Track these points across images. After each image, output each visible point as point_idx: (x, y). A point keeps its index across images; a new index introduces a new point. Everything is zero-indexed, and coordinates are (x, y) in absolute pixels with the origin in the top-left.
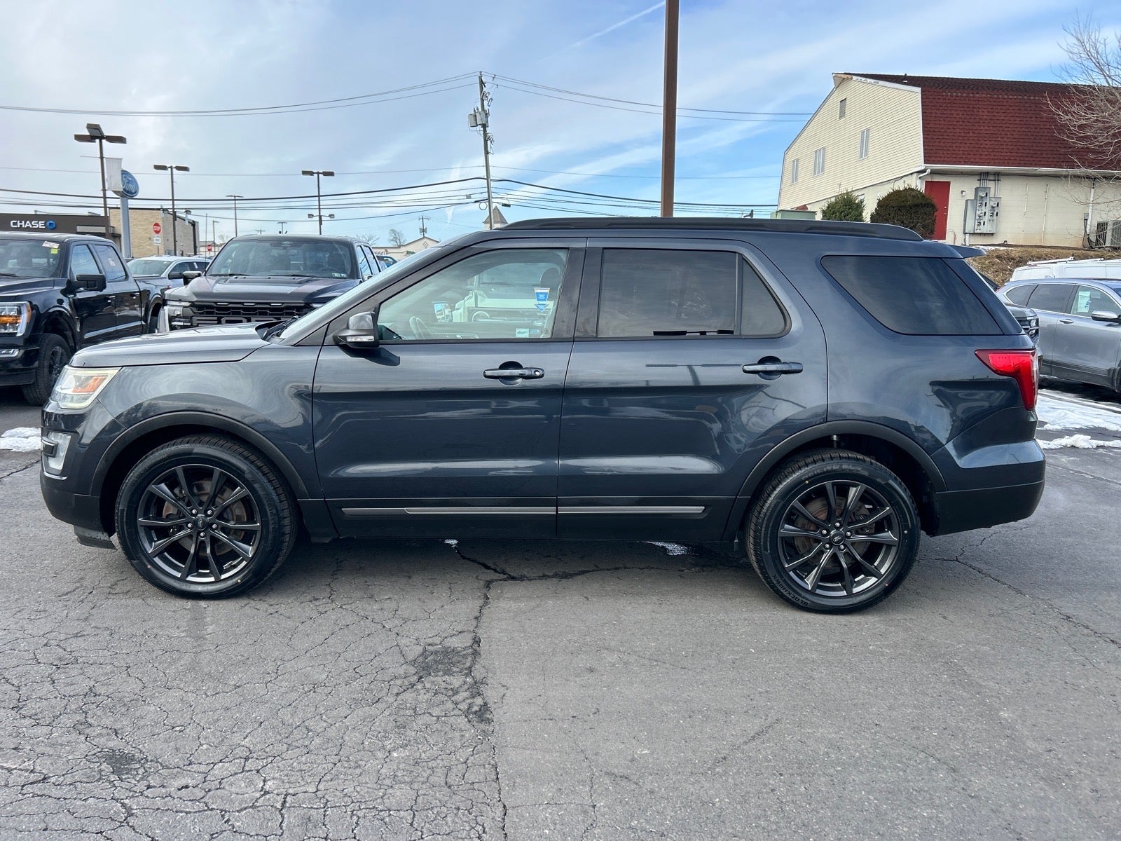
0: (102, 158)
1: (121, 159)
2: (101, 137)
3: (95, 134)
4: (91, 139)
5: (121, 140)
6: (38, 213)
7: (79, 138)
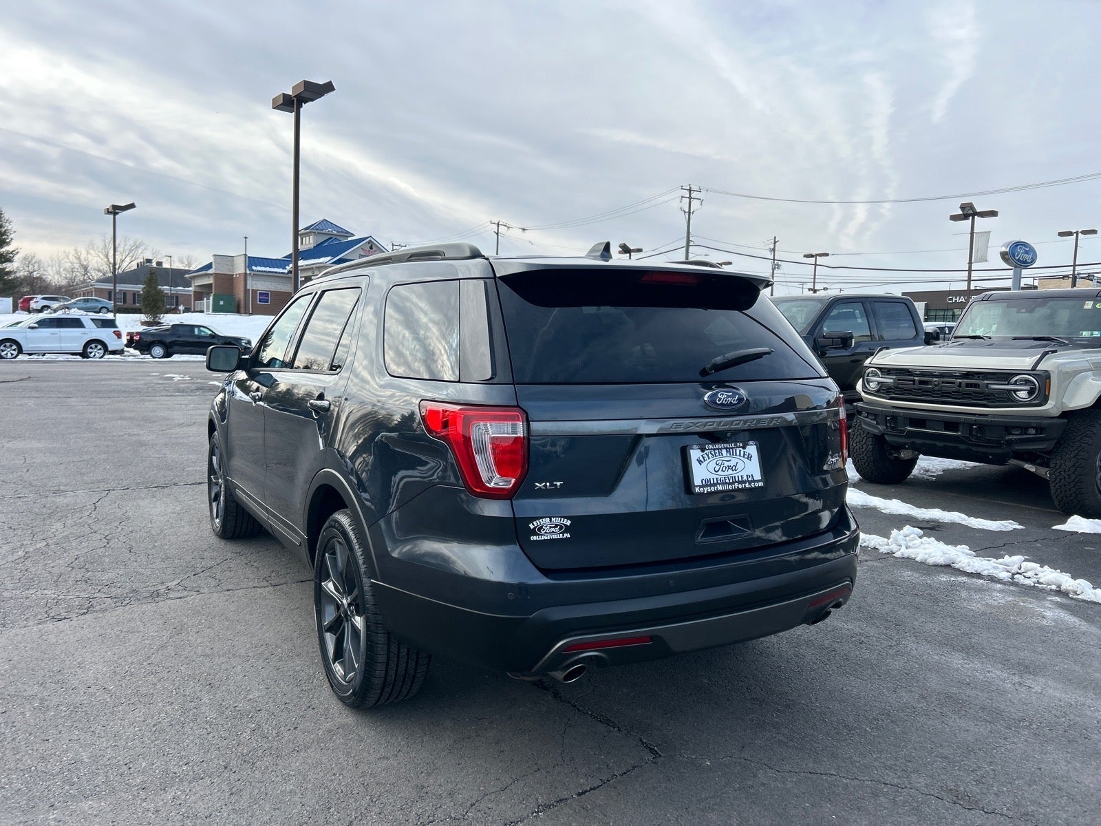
0: (972, 234)
1: (990, 232)
2: (975, 214)
3: (968, 212)
4: (965, 217)
5: (993, 214)
6: (978, 288)
7: (954, 218)
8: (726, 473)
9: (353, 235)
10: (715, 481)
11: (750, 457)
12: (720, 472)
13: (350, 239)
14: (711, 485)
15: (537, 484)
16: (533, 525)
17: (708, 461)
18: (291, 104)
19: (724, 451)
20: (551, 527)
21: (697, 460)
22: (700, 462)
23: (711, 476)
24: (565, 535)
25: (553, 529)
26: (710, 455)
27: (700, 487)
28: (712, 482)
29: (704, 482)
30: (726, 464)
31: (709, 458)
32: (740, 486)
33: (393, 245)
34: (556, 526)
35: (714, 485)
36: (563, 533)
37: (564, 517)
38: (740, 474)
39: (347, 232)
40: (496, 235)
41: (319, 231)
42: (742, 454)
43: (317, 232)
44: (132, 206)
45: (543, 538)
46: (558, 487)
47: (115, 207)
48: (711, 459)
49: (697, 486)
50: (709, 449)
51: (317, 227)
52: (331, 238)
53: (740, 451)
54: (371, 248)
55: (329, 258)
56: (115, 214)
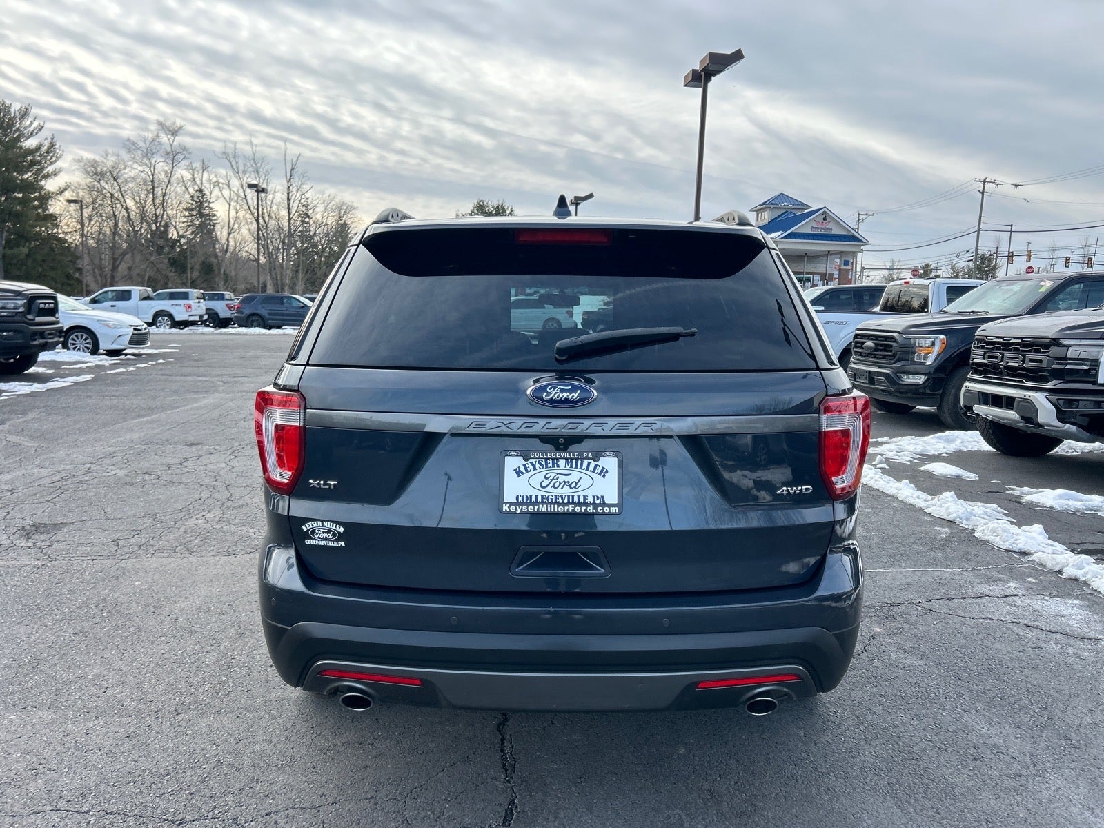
8: (559, 490)
9: (809, 207)
10: (539, 499)
11: (604, 473)
12: (549, 489)
13: (806, 211)
14: (532, 504)
15: (311, 481)
16: (306, 526)
17: (533, 472)
18: (701, 78)
19: (562, 462)
20: (324, 532)
21: (515, 470)
22: (518, 472)
23: (533, 493)
24: (340, 543)
25: (326, 535)
26: (538, 466)
27: (511, 504)
28: (534, 499)
29: (520, 499)
30: (562, 478)
31: (535, 469)
32: (578, 510)
33: (859, 214)
34: (329, 531)
35: (537, 503)
36: (337, 540)
37: (337, 523)
38: (581, 494)
39: (804, 205)
40: (981, 195)
41: (775, 206)
42: (592, 467)
43: (772, 206)
44: (591, 196)
45: (317, 543)
46: (332, 487)
47: (576, 198)
48: (539, 470)
49: (506, 503)
50: (535, 458)
51: (773, 202)
52: (787, 212)
53: (589, 463)
54: (825, 219)
55: (780, 233)
56: (577, 204)
